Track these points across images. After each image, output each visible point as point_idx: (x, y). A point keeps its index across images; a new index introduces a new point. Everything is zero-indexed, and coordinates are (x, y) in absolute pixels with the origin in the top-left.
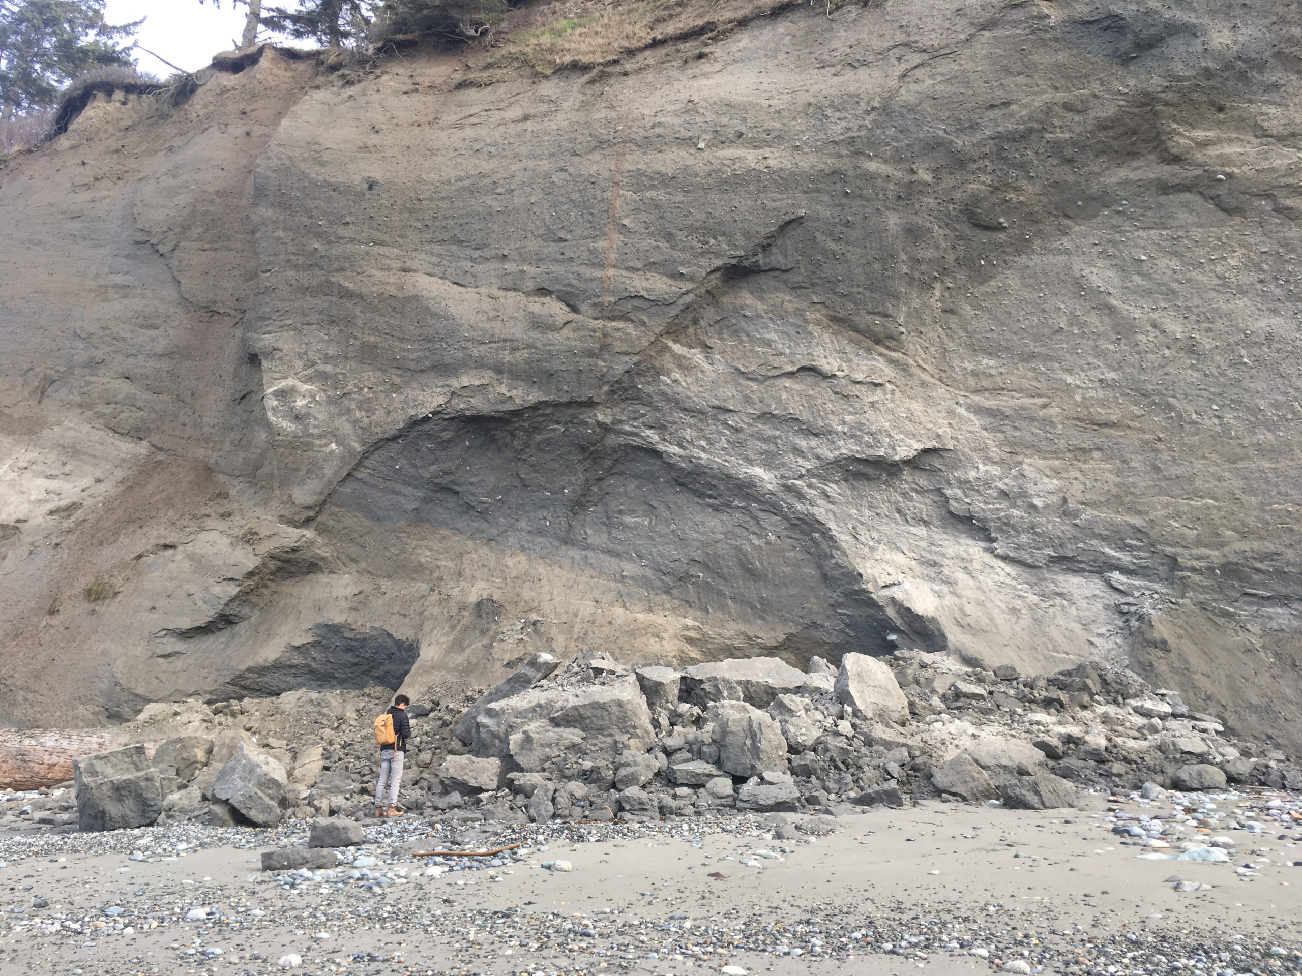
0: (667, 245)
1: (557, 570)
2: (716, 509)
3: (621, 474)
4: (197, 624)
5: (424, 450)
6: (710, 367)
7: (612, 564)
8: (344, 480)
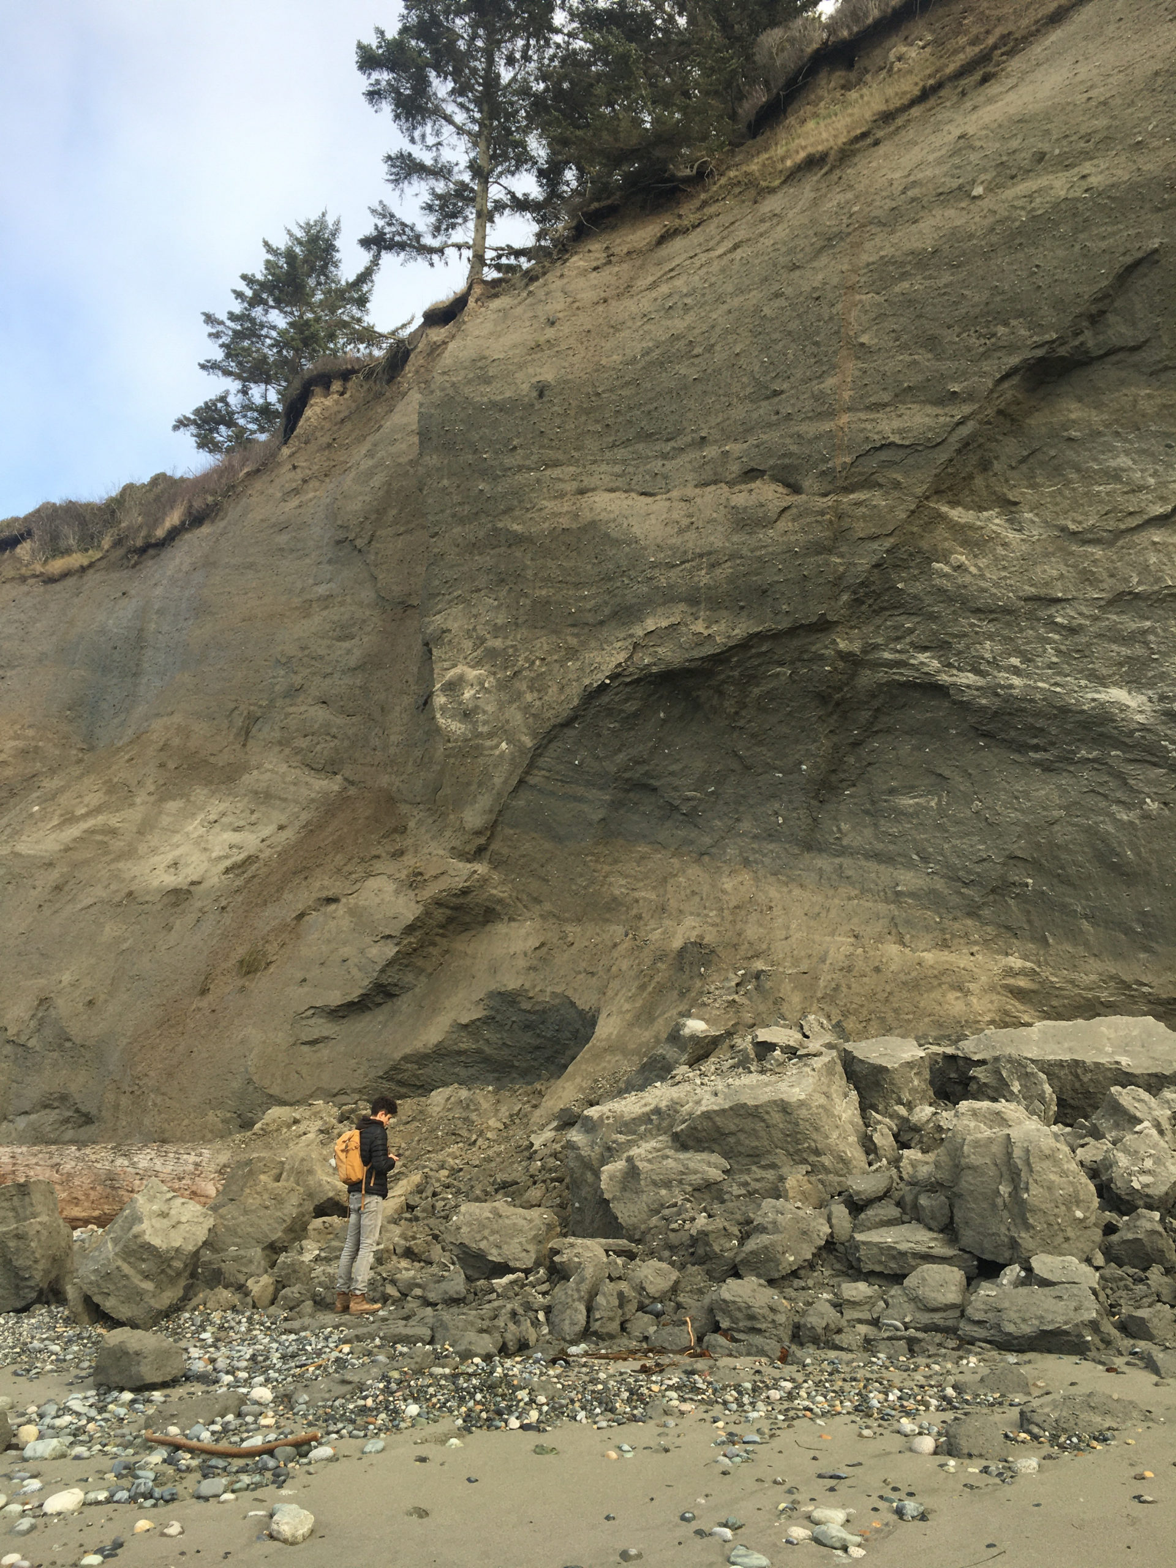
0: (930, 356)
1: (797, 892)
2: (1047, 768)
3: (889, 731)
4: (349, 999)
5: (606, 732)
6: (1018, 536)
7: (882, 874)
8: (516, 790)
